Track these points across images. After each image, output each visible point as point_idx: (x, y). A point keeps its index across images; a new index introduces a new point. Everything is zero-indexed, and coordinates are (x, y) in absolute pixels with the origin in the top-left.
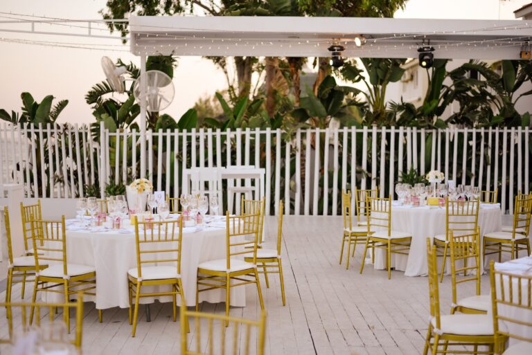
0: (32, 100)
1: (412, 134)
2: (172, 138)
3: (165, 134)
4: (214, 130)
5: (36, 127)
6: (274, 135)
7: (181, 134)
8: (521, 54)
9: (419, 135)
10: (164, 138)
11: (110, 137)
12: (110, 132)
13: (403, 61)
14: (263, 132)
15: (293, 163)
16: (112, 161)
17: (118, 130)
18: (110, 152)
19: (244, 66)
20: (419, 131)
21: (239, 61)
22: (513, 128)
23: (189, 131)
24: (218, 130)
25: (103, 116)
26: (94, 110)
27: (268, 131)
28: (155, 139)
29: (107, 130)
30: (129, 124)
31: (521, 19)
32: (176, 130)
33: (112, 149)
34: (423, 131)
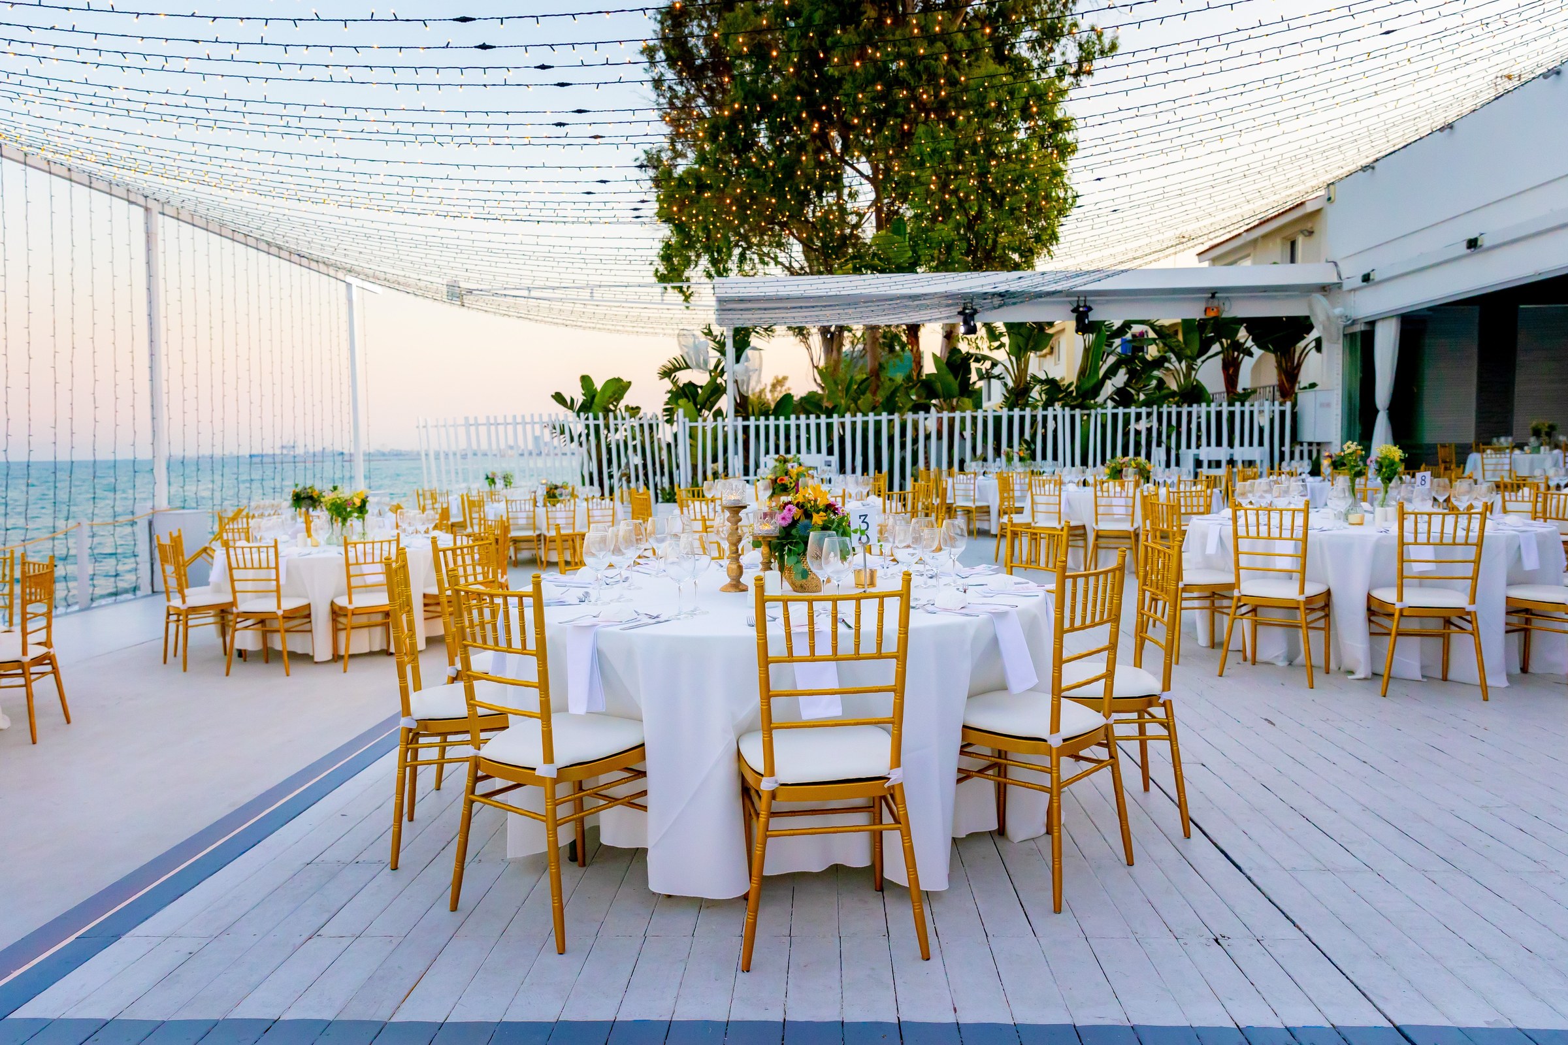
0: (593, 384)
1: (1064, 416)
2: (767, 427)
3: (757, 423)
4: (818, 417)
5: (596, 418)
6: (890, 421)
7: (777, 422)
8: (1205, 311)
9: (1073, 417)
10: (757, 428)
11: (691, 427)
12: (690, 421)
13: (1051, 324)
14: (878, 418)
15: (915, 454)
16: (694, 456)
17: (700, 419)
18: (691, 445)
19: (832, 338)
20: (1073, 412)
21: (824, 331)
22: (1195, 406)
23: (787, 418)
24: (823, 417)
25: (682, 402)
26: (669, 395)
27: (884, 417)
28: (746, 429)
29: (687, 420)
30: (710, 411)
31: (1206, 264)
32: (772, 418)
33: (693, 442)
34: (1077, 412)
